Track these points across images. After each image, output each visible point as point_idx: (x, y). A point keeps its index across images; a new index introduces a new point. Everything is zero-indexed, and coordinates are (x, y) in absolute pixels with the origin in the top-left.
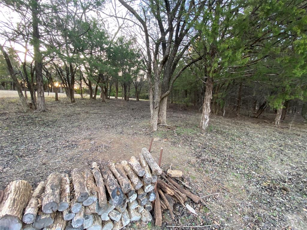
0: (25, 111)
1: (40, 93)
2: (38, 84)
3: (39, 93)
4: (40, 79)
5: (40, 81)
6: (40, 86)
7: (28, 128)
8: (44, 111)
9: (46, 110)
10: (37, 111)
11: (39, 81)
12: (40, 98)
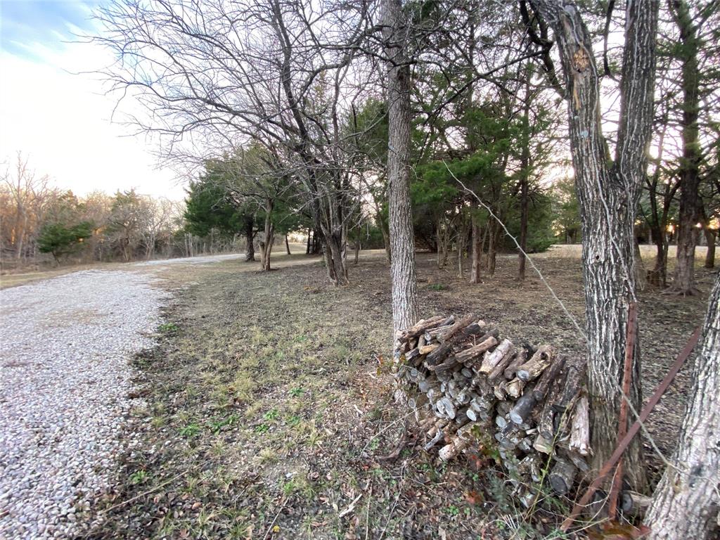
0: (642, 290)
1: (686, 248)
2: (684, 227)
3: (683, 249)
4: (691, 214)
5: (689, 219)
6: (687, 232)
7: (667, 329)
8: (689, 293)
9: (693, 292)
10: (669, 292)
11: (687, 218)
12: (684, 261)
